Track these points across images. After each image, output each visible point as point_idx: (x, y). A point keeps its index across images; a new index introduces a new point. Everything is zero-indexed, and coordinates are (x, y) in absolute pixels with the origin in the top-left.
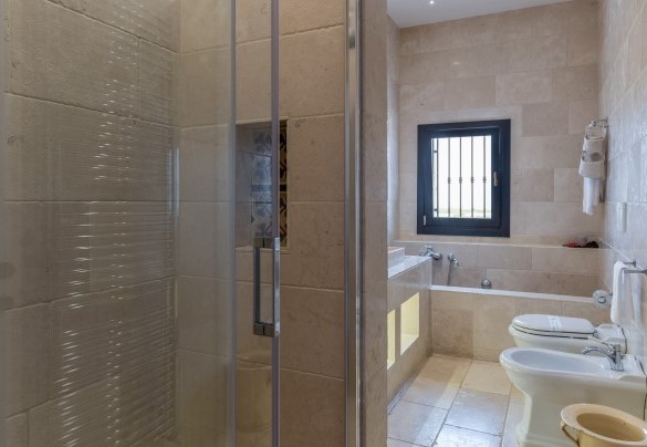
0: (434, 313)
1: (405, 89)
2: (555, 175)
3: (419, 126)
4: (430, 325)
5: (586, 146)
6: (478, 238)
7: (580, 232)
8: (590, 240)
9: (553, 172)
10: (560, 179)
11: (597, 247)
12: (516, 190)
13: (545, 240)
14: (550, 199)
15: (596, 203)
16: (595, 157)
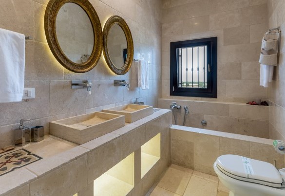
0: (172, 141)
1: (164, 25)
2: (242, 65)
3: (171, 43)
4: (170, 148)
5: (264, 44)
6: (200, 98)
7: (257, 96)
8: (263, 100)
9: (240, 64)
10: (246, 67)
11: (268, 105)
12: (220, 73)
13: (236, 100)
14: (239, 78)
15: (270, 80)
16: (270, 52)
